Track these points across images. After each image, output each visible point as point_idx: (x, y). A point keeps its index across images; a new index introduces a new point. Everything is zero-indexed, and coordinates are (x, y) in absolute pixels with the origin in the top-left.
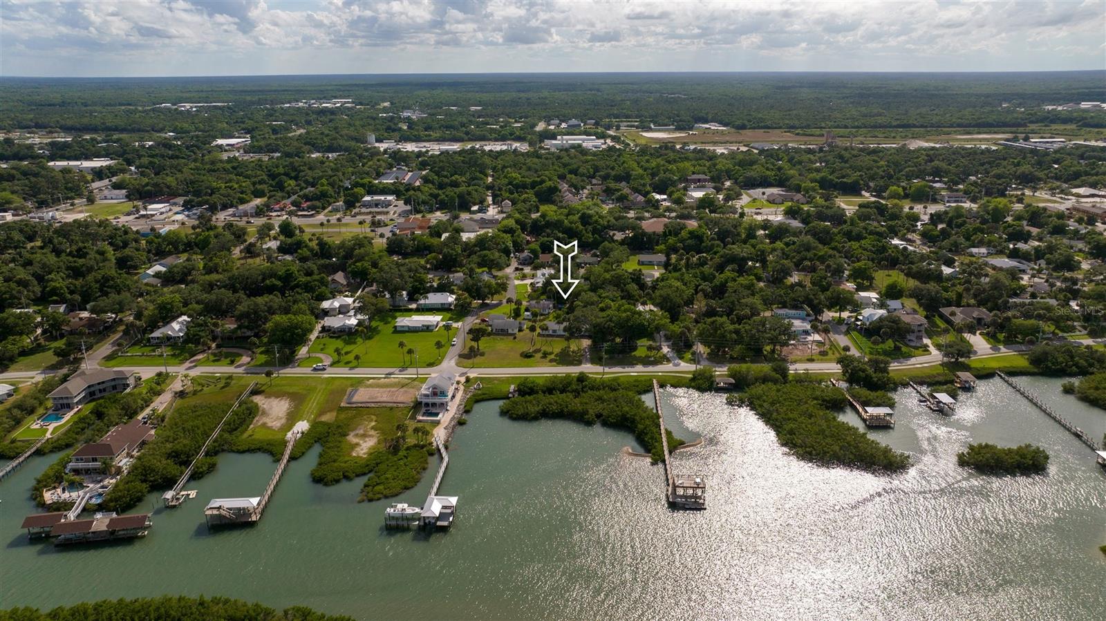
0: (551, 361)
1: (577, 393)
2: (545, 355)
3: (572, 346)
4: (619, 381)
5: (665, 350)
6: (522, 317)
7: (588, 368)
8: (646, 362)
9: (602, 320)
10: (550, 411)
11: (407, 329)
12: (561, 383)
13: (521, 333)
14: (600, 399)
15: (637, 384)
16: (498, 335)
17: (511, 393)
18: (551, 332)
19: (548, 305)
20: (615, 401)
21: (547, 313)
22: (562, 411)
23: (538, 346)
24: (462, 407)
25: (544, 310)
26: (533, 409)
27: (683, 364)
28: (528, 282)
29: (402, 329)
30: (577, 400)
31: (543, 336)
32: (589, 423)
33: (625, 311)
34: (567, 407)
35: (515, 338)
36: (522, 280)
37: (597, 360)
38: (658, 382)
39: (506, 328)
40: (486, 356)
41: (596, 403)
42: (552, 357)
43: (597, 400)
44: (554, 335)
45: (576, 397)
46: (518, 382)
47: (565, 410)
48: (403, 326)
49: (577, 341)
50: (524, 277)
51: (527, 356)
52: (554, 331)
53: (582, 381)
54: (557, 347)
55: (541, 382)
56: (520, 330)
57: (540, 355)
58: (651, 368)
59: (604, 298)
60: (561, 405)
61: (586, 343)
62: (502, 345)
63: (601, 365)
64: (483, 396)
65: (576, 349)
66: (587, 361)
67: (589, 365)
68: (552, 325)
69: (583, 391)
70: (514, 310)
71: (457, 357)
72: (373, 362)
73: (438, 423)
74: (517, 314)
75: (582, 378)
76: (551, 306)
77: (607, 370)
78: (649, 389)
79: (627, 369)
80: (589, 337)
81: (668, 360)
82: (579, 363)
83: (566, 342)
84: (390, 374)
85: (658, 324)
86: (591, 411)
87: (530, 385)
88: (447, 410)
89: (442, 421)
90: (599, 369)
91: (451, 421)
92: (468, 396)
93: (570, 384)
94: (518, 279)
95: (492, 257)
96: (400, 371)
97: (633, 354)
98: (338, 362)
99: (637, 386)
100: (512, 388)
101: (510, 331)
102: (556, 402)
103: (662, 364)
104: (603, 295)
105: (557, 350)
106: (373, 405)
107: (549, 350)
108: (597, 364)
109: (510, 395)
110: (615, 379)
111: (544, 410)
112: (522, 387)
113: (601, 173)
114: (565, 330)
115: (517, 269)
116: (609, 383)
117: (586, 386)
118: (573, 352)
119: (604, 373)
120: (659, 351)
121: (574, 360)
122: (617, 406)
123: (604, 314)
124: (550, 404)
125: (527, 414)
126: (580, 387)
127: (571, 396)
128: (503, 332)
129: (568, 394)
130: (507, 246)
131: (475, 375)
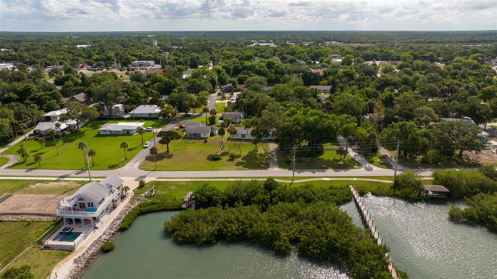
0: (238, 164)
1: (264, 206)
2: (232, 158)
3: (261, 149)
4: (314, 189)
5: (352, 154)
6: (216, 125)
7: (276, 171)
8: (336, 166)
9: (289, 123)
10: (228, 232)
11: (109, 133)
12: (245, 191)
13: (212, 138)
14: (293, 214)
15: (333, 191)
16: (191, 138)
17: (185, 202)
18: (240, 137)
19: (240, 115)
20: (315, 219)
21: (238, 121)
22: (244, 233)
23: (226, 149)
24: (118, 222)
25: (236, 119)
26: (207, 230)
27: (375, 168)
28: (226, 101)
29: (105, 133)
30: (264, 216)
31: (232, 140)
32: (282, 254)
33: (312, 115)
34: (251, 227)
35: (206, 142)
36: (222, 100)
37: (285, 164)
38: (356, 188)
39: (198, 133)
40: (173, 158)
41: (289, 221)
42: (240, 160)
43: (290, 216)
44: (243, 139)
45: (264, 210)
46: (196, 189)
47: (249, 231)
48: (105, 131)
49: (264, 144)
50: (224, 98)
51: (214, 158)
52: (243, 136)
53: (271, 190)
54: (245, 150)
55: (222, 189)
56: (212, 135)
57: (227, 157)
58: (342, 173)
59: (289, 107)
60: (243, 223)
61: (273, 147)
62: (193, 148)
63: (290, 169)
64: (152, 207)
65: (263, 152)
66: (274, 164)
67: (277, 169)
68: (241, 130)
69: (271, 202)
70: (210, 118)
71: (144, 159)
72: (57, 164)
73: (71, 250)
74: (212, 121)
75: (270, 185)
76: (242, 116)
77: (296, 174)
78: (348, 198)
79: (318, 174)
80: (276, 141)
81: (359, 165)
82: (266, 166)
83: (254, 146)
84: (63, 177)
85: (346, 128)
86: (283, 234)
87: (208, 193)
88: (96, 228)
89: (77, 248)
90: (288, 173)
91: (92, 245)
92: (133, 207)
93: (255, 193)
94: (219, 100)
95: (199, 83)
96: (77, 174)
97: (320, 157)
98: (23, 163)
99: (335, 195)
100: (188, 196)
101: (202, 136)
102: (237, 219)
103: (353, 168)
104: (288, 105)
105: (245, 153)
106: (10, 218)
107: (236, 153)
108: (285, 168)
109: (184, 206)
110: (308, 186)
111: (220, 231)
112: (198, 196)
113: (278, 52)
114: (253, 134)
115: (219, 94)
116: (302, 191)
117: (275, 195)
118: (260, 155)
119: (293, 178)
120: (345, 155)
121: (261, 163)
122: (319, 227)
123: (292, 119)
124: (230, 222)
125: (198, 236)
126: (267, 197)
127: (257, 211)
128: (195, 137)
129: (254, 206)
130: (213, 78)
131: (153, 179)
